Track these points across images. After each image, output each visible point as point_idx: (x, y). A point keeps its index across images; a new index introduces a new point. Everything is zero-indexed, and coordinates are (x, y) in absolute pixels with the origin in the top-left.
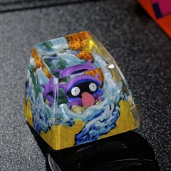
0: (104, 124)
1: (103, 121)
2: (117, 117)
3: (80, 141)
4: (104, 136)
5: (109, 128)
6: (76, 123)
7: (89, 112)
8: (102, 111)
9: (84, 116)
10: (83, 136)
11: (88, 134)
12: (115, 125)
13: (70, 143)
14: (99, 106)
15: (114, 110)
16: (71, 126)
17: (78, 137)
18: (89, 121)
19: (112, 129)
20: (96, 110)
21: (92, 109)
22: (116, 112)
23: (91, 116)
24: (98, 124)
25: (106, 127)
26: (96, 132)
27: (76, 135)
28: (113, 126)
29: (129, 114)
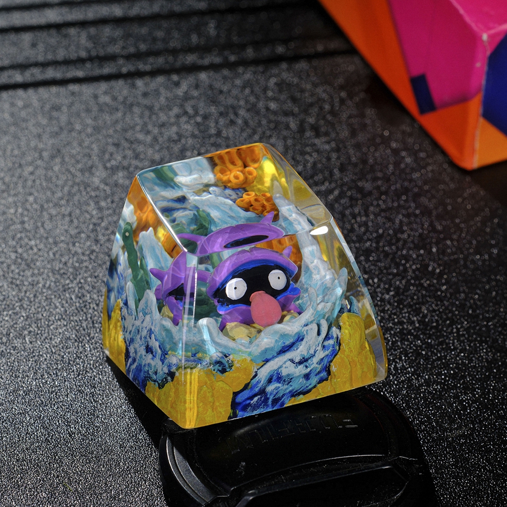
0: (301, 370)
1: (300, 363)
2: (334, 354)
3: (244, 409)
4: (302, 399)
5: (314, 380)
6: (236, 365)
7: (267, 340)
8: (300, 338)
9: (256, 350)
10: (251, 398)
11: (262, 392)
12: (329, 373)
13: (220, 414)
14: (291, 326)
15: (327, 337)
16: (223, 371)
17: (239, 399)
18: (267, 361)
19: (321, 381)
20: (284, 336)
21: (276, 332)
22: (331, 342)
23: (272, 349)
24: (289, 369)
25: (307, 376)
26: (283, 388)
27: (236, 394)
28: (324, 374)
29: (362, 347)
